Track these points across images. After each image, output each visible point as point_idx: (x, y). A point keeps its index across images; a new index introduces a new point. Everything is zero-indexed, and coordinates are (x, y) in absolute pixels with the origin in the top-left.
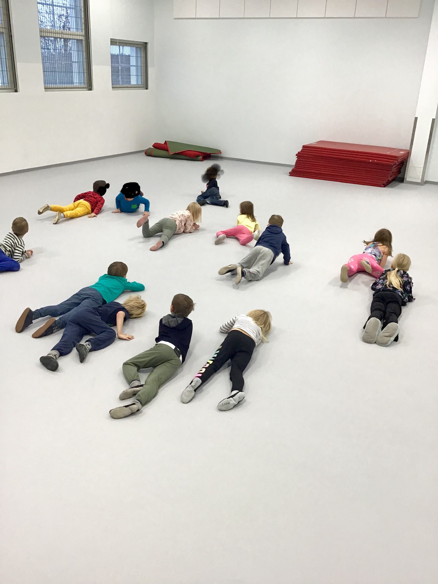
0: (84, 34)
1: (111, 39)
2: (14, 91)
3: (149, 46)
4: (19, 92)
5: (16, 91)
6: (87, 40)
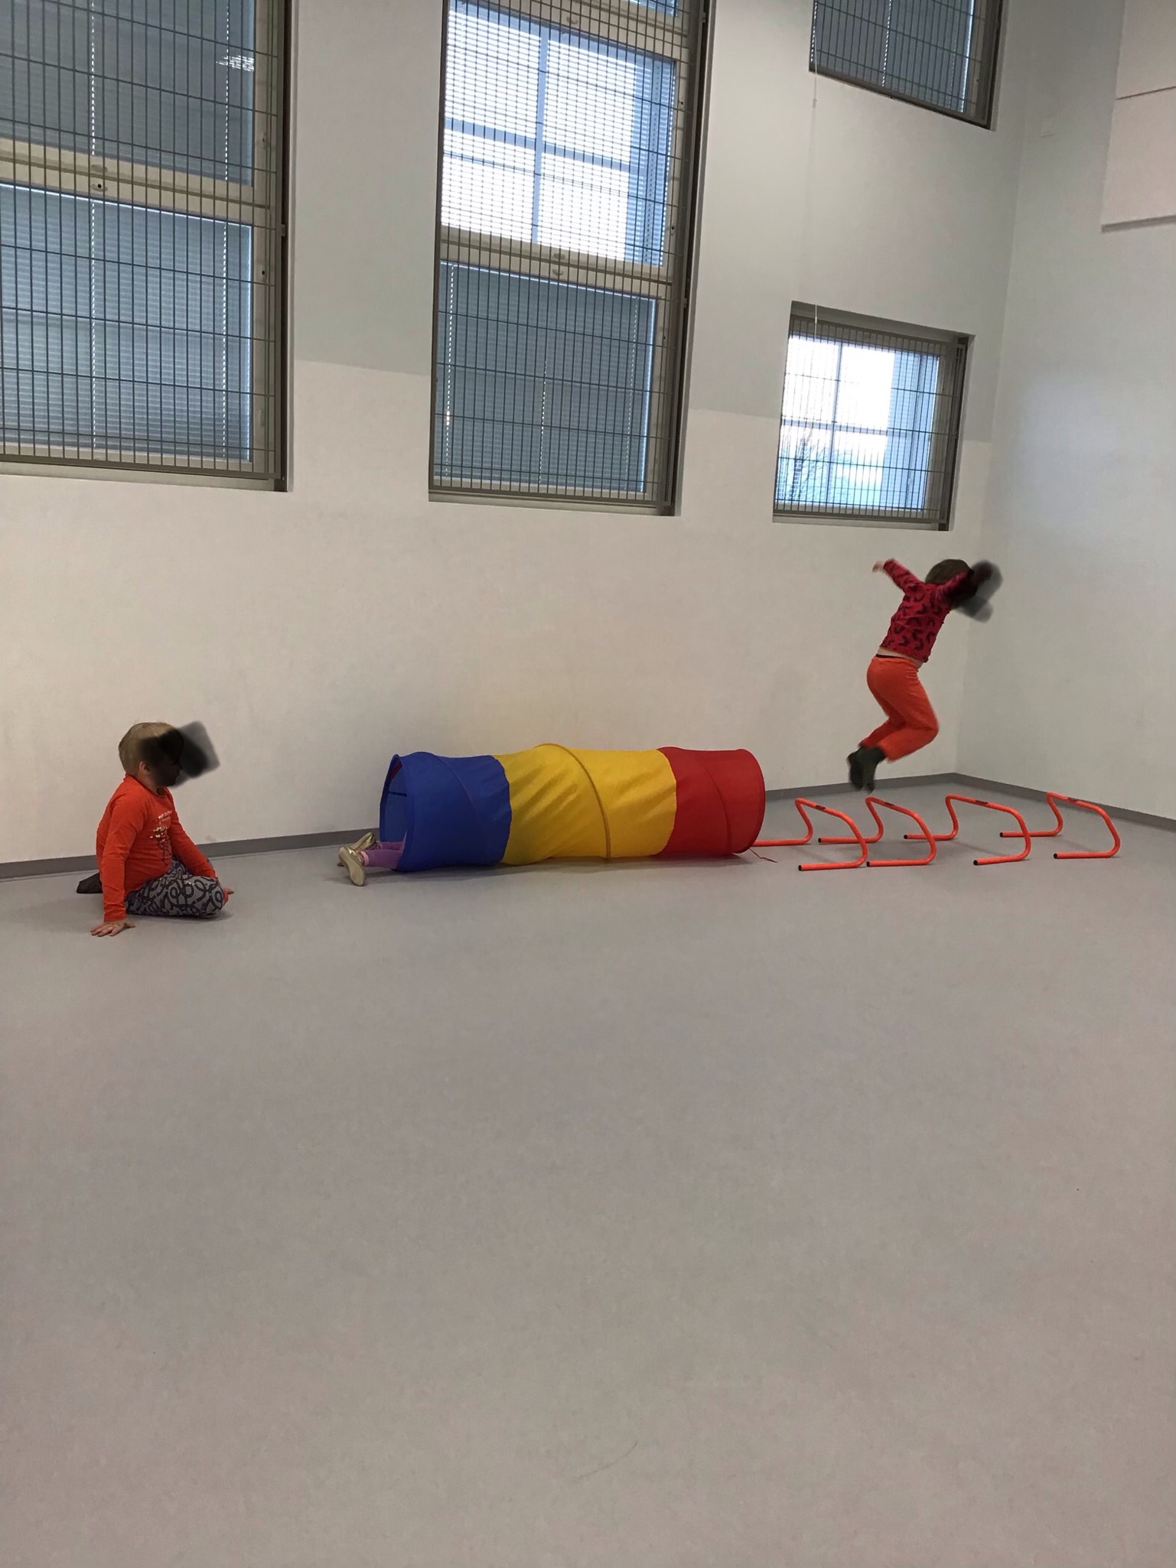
1: (795, 304)
3: (977, 359)
4: (292, 490)
6: (679, 297)
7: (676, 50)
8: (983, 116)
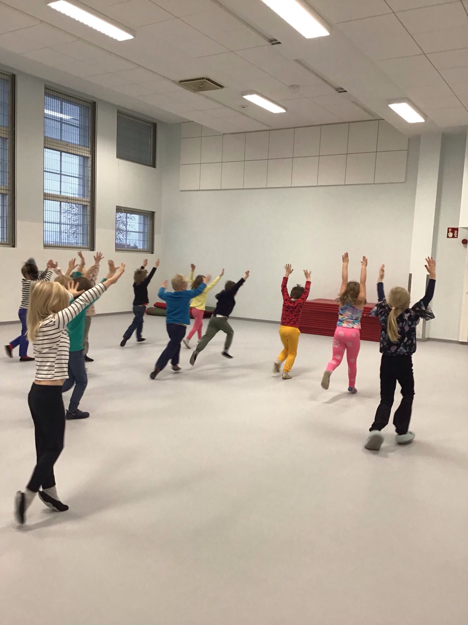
0: (89, 200)
1: (117, 206)
2: (12, 246)
3: (156, 216)
4: (16, 247)
5: (14, 246)
6: (92, 205)
7: (89, 155)
8: (154, 166)
